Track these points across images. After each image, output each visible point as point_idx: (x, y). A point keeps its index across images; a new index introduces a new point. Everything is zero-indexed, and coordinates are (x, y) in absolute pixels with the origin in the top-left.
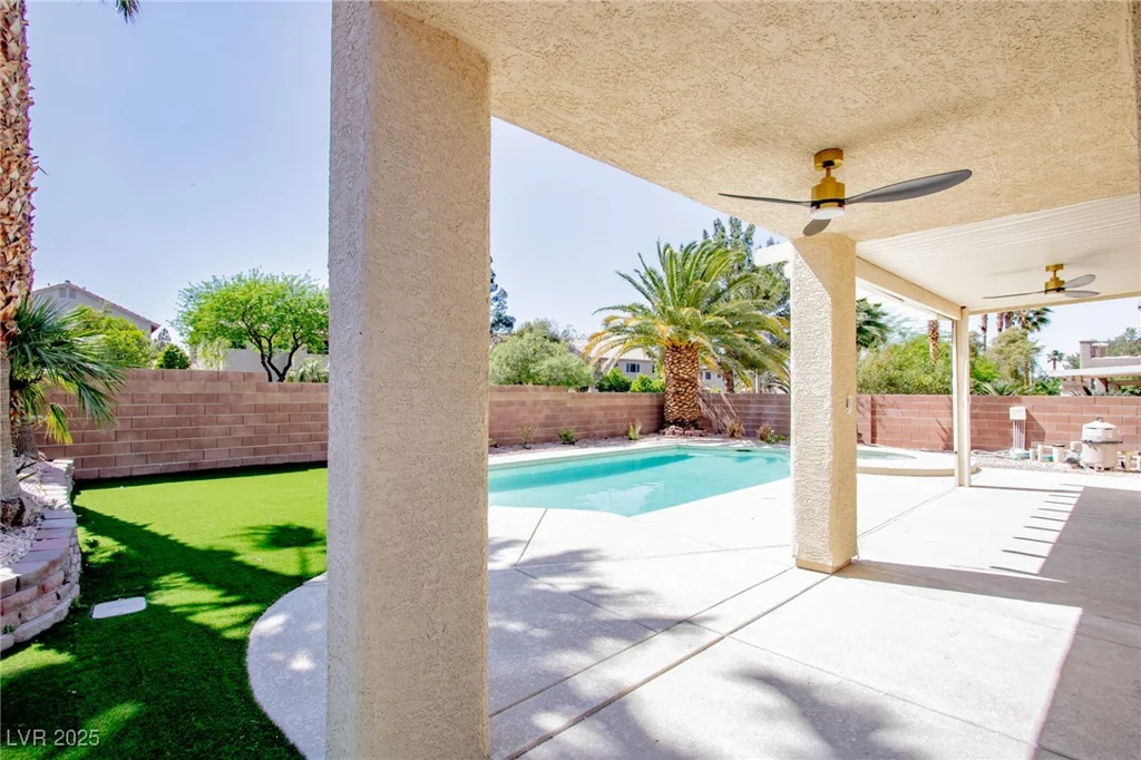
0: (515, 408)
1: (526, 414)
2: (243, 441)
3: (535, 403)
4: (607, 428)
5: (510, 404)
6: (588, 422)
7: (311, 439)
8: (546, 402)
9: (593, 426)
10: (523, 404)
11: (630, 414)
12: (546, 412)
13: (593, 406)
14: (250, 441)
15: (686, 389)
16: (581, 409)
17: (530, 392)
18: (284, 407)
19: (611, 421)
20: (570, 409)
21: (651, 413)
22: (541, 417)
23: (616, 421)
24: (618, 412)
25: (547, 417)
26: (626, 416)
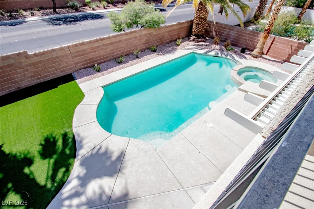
0: (133, 40)
1: (137, 41)
2: (31, 77)
3: (140, 36)
4: (169, 39)
5: (130, 39)
6: (161, 39)
7: (56, 70)
8: (145, 35)
9: (164, 40)
10: (136, 37)
11: (179, 32)
12: (146, 38)
13: (164, 32)
14: (34, 76)
15: (202, 22)
16: (159, 34)
17: (138, 32)
18: (40, 62)
19: (171, 36)
20: (155, 35)
21: (187, 29)
22: (143, 41)
23: (173, 35)
24: (174, 32)
25: (146, 40)
26: (177, 33)
